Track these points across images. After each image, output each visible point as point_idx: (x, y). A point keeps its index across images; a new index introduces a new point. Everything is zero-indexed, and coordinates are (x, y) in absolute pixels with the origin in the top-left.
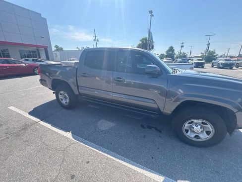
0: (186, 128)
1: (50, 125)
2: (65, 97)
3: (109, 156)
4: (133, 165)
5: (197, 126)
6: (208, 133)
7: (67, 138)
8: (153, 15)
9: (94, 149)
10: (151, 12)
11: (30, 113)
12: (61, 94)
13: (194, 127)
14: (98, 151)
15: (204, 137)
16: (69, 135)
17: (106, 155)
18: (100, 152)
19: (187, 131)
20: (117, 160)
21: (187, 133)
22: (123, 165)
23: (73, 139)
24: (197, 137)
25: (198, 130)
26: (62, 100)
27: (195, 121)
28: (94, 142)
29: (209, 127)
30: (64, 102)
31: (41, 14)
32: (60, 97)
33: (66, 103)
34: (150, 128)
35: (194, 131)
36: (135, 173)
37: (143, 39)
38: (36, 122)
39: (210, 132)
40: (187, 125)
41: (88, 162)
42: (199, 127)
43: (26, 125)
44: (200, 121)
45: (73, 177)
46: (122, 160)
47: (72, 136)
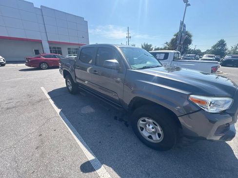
0: (140, 125)
3: (70, 131)
4: (81, 141)
5: (149, 125)
6: (159, 135)
7: (56, 113)
8: (189, 5)
11: (49, 93)
12: (68, 82)
13: (147, 126)
14: (66, 125)
15: (156, 138)
16: (58, 111)
17: (69, 129)
18: (68, 127)
19: (142, 129)
20: (73, 135)
21: (142, 131)
22: (74, 139)
23: (59, 114)
24: (149, 137)
25: (150, 129)
26: (69, 86)
28: (69, 120)
29: (159, 129)
31: (83, 18)
33: (71, 89)
34: (121, 120)
36: (77, 147)
38: (47, 99)
39: (161, 135)
40: (141, 122)
41: (55, 130)
42: (151, 127)
43: (42, 99)
44: (151, 121)
45: (41, 135)
46: (77, 136)
47: (60, 112)
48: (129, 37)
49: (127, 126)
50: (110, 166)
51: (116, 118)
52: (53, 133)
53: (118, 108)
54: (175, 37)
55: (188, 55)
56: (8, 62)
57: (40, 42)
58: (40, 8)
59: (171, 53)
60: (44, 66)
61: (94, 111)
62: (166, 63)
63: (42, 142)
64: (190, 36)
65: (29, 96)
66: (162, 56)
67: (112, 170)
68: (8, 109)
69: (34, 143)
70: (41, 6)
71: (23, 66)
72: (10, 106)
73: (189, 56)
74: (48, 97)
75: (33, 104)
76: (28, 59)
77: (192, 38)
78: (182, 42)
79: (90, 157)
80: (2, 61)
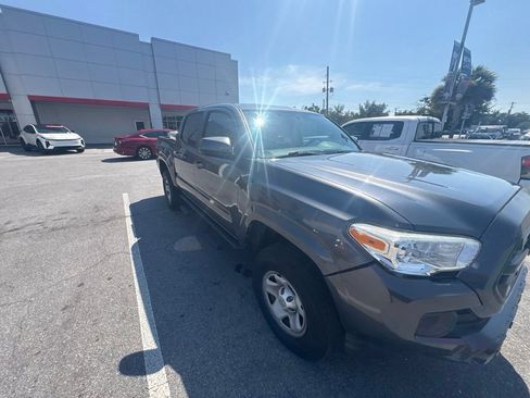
0: (267, 289)
3: (136, 284)
4: (146, 308)
6: (301, 319)
7: (127, 244)
9: (134, 269)
13: (280, 292)
14: (134, 271)
15: (295, 326)
16: (133, 240)
17: (136, 280)
18: (135, 275)
19: (272, 299)
21: (272, 303)
22: (135, 299)
23: (130, 247)
24: (286, 320)
27: (277, 277)
28: (145, 260)
29: (298, 303)
34: (247, 274)
36: (135, 318)
38: (124, 217)
40: (267, 281)
41: (109, 279)
44: (283, 281)
47: (136, 243)
48: (328, 91)
50: (178, 372)
51: (238, 269)
52: (104, 283)
54: (443, 84)
55: (484, 127)
56: (89, 146)
57: (145, 107)
58: (149, 42)
59: (410, 121)
60: (145, 153)
61: (201, 248)
62: (397, 146)
63: (78, 298)
64: (489, 78)
65: (97, 208)
66: (388, 131)
67: (179, 379)
68: (53, 230)
69: (64, 299)
70: (152, 39)
71: (110, 153)
72: (59, 224)
73: (485, 131)
74: (128, 212)
75: (96, 225)
76: (117, 139)
77: (497, 84)
78: (459, 96)
79: (148, 342)
80: (80, 144)
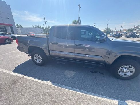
0: (119, 70)
1: (33, 78)
2: (39, 58)
3: (81, 93)
5: (125, 69)
9: (70, 90)
10: (79, 5)
11: (14, 71)
12: (35, 56)
13: (124, 69)
15: (129, 74)
16: (49, 83)
18: (75, 92)
20: (88, 95)
21: (120, 73)
22: (92, 97)
23: (53, 85)
24: (125, 75)
25: (126, 71)
26: (36, 60)
27: (125, 66)
28: (68, 86)
29: (133, 69)
30: (38, 61)
32: (35, 58)
33: (40, 62)
34: (96, 72)
35: (124, 72)
37: (74, 21)
38: (21, 77)
39: (132, 71)
40: (120, 69)
41: (70, 100)
42: (127, 69)
43: (15, 80)
44: (128, 66)
46: (90, 94)
47: (52, 83)
49: (103, 74)
51: (92, 72)
53: (100, 65)
61: (76, 72)
